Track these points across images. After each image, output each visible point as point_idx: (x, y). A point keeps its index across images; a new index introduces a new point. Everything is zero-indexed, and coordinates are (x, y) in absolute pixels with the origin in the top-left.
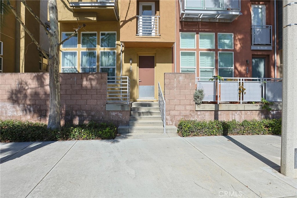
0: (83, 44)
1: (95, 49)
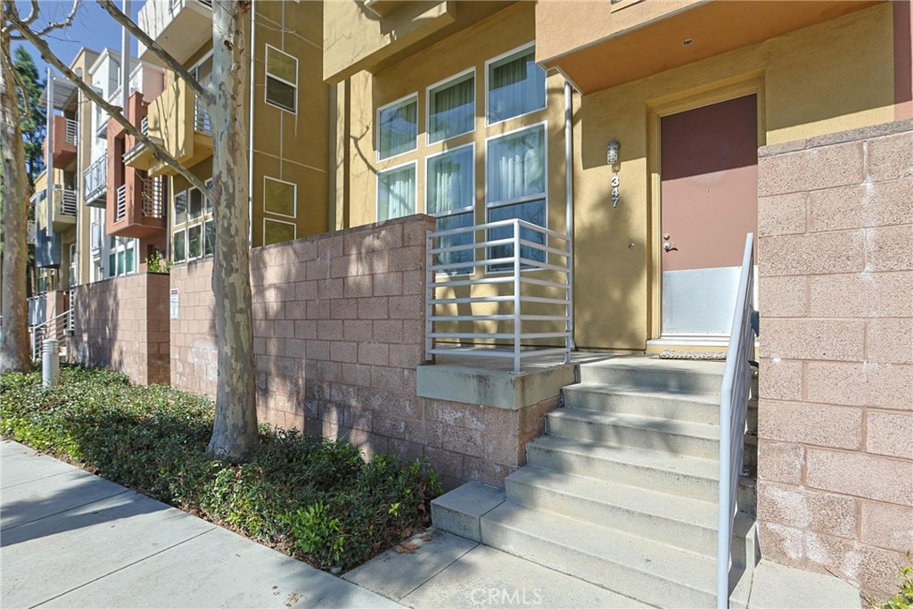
0: (436, 128)
1: (470, 138)
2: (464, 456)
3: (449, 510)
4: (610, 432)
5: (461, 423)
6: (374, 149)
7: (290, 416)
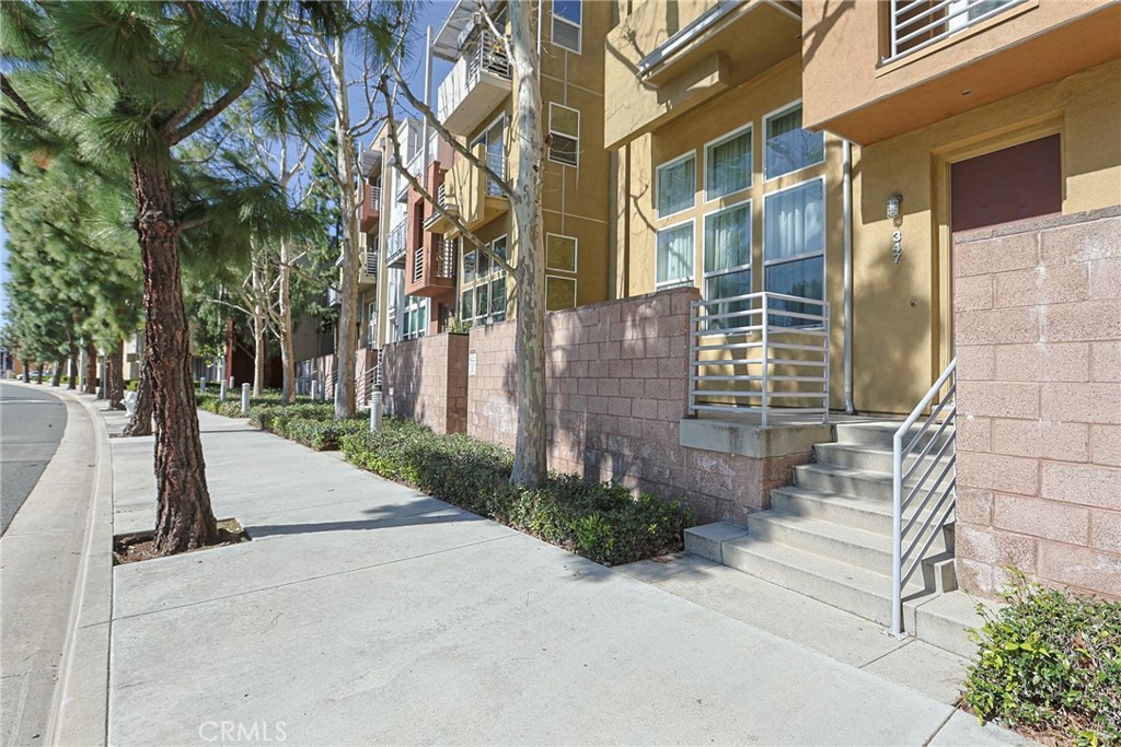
0: (713, 186)
1: (747, 195)
2: (717, 498)
3: (698, 537)
4: (849, 484)
5: (716, 470)
6: (653, 208)
7: (572, 464)
